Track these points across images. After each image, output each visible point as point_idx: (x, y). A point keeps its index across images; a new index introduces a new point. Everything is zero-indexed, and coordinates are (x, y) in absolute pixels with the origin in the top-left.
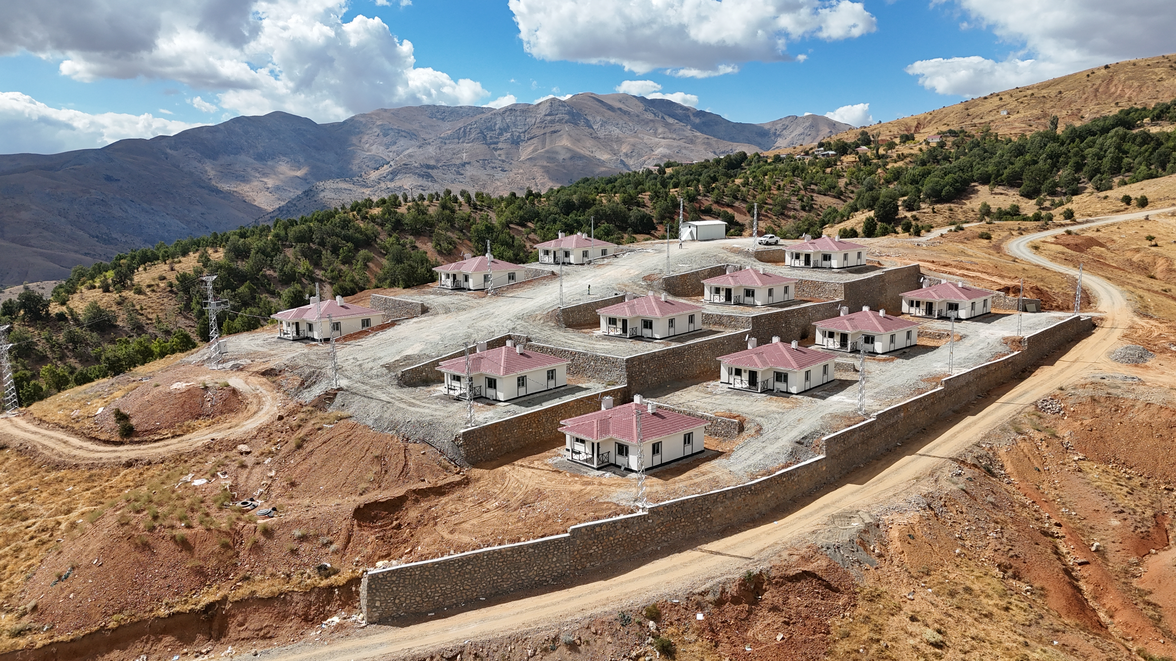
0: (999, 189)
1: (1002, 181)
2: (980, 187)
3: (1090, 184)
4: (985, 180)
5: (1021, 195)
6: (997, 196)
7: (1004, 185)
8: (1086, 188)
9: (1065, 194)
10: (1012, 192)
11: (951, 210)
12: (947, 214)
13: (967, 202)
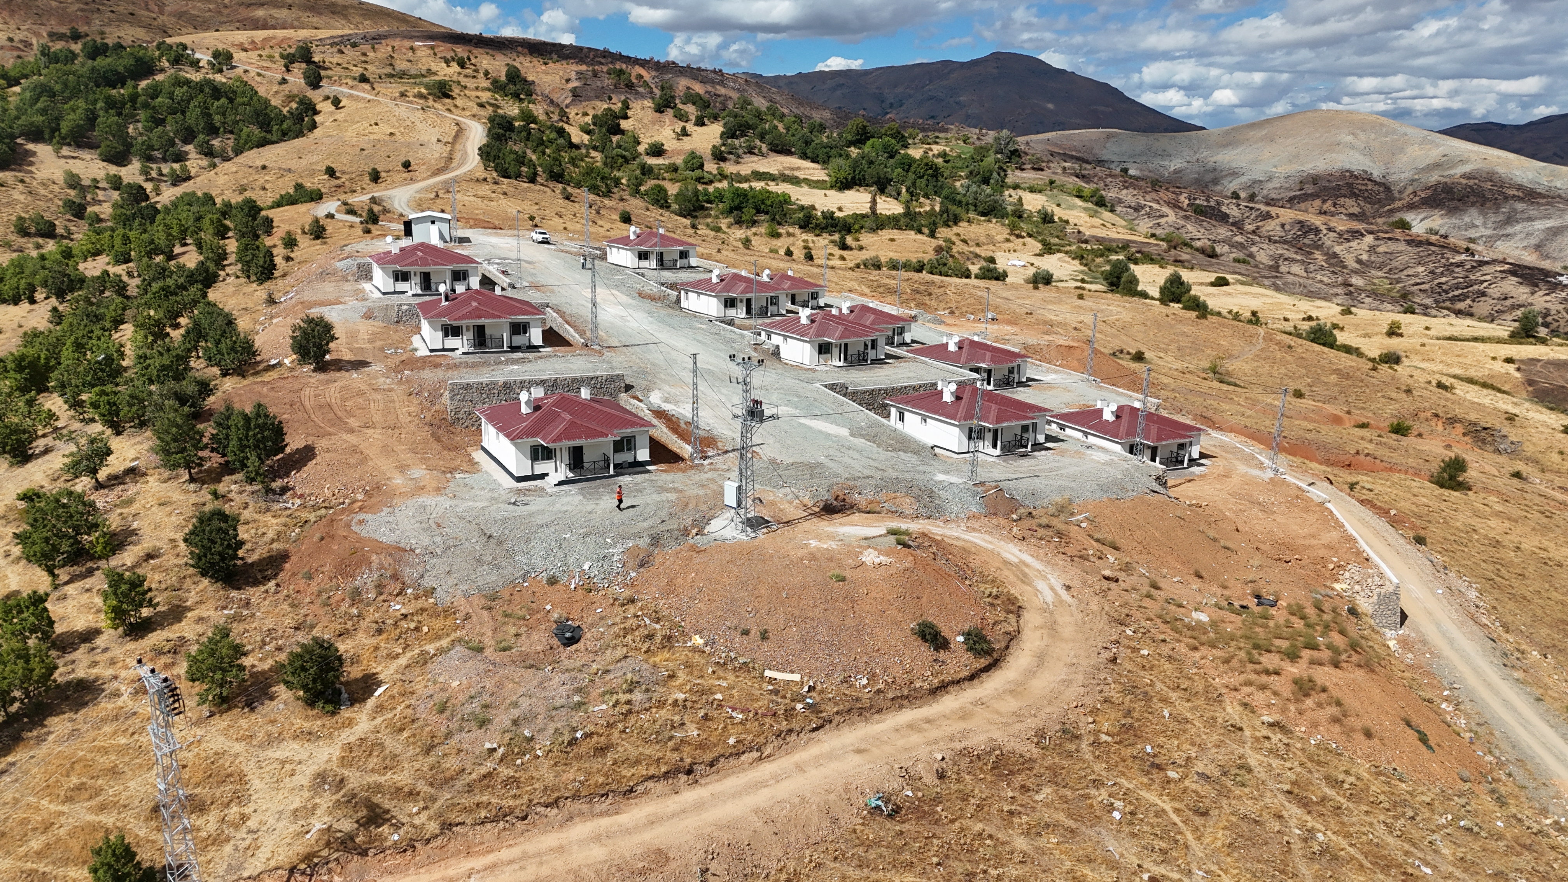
0: (65, 151)
1: (64, 138)
2: (31, 146)
3: (189, 148)
4: (37, 136)
5: (103, 161)
6: (71, 161)
7: (69, 145)
8: (187, 153)
9: (164, 160)
10: (86, 155)
11: (22, 181)
12: (20, 186)
13: (33, 169)
